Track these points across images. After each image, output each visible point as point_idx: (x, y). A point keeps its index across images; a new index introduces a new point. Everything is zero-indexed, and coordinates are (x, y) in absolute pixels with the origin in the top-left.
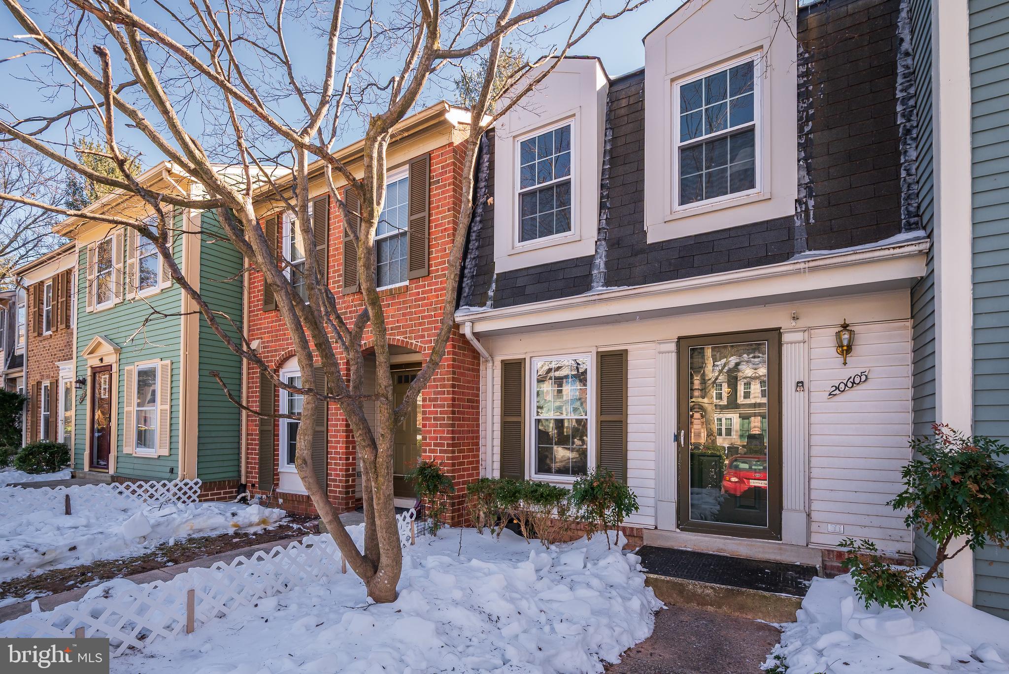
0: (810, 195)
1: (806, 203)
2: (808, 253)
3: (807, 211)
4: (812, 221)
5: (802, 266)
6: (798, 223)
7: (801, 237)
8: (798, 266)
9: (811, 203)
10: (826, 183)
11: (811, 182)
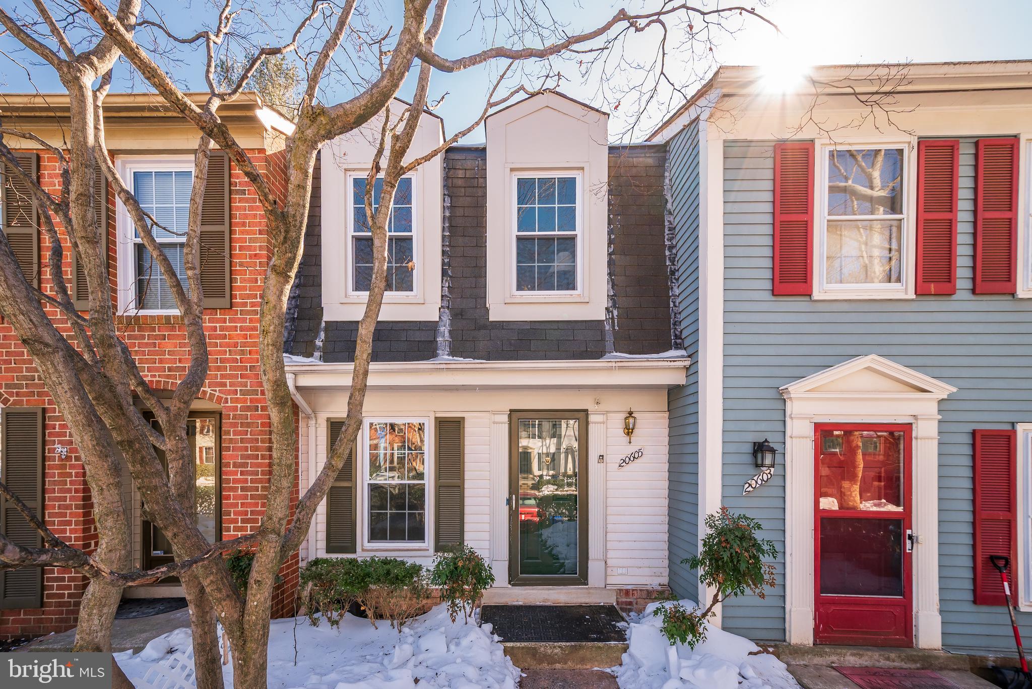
0: (614, 306)
1: (612, 312)
2: (615, 354)
3: (613, 318)
4: (617, 328)
5: (614, 364)
6: (607, 328)
7: (610, 339)
8: (610, 364)
9: (615, 313)
10: (624, 298)
11: (614, 295)
